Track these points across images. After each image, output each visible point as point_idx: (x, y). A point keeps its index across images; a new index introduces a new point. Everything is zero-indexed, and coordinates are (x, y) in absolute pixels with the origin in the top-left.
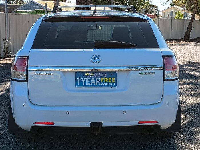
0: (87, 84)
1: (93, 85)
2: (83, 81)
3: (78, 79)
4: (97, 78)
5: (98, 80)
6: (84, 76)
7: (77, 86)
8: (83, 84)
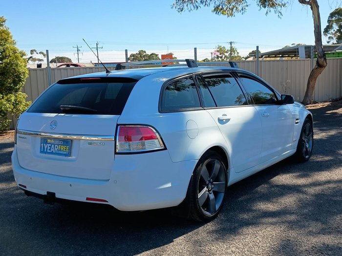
0: (48, 151)
1: (52, 153)
2: (46, 148)
3: (42, 145)
4: (56, 146)
5: (56, 147)
6: (46, 143)
7: (41, 152)
8: (45, 151)
